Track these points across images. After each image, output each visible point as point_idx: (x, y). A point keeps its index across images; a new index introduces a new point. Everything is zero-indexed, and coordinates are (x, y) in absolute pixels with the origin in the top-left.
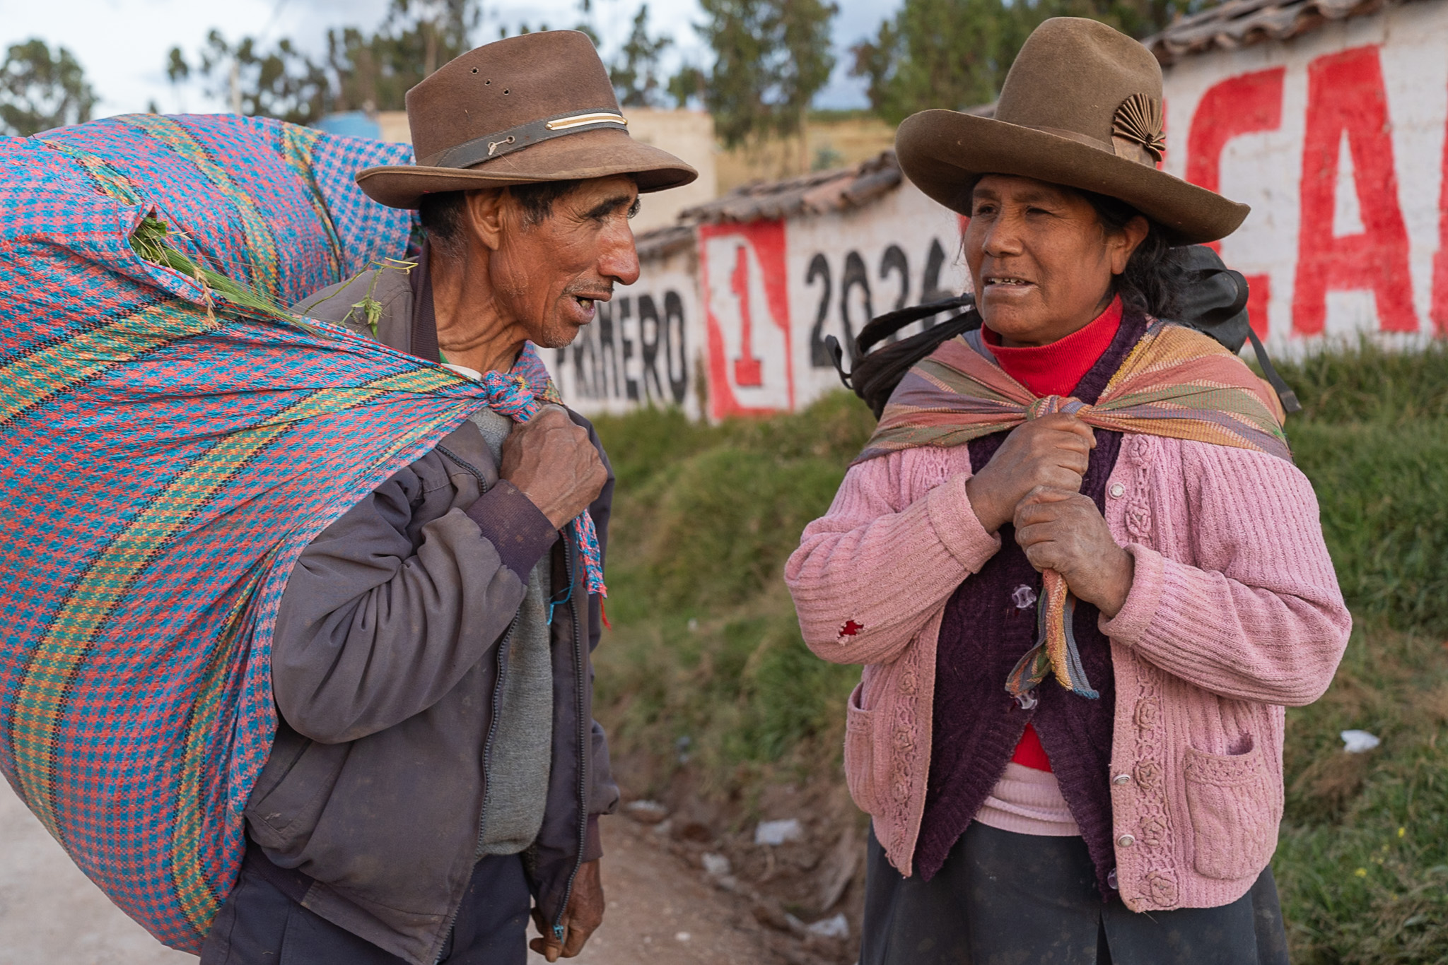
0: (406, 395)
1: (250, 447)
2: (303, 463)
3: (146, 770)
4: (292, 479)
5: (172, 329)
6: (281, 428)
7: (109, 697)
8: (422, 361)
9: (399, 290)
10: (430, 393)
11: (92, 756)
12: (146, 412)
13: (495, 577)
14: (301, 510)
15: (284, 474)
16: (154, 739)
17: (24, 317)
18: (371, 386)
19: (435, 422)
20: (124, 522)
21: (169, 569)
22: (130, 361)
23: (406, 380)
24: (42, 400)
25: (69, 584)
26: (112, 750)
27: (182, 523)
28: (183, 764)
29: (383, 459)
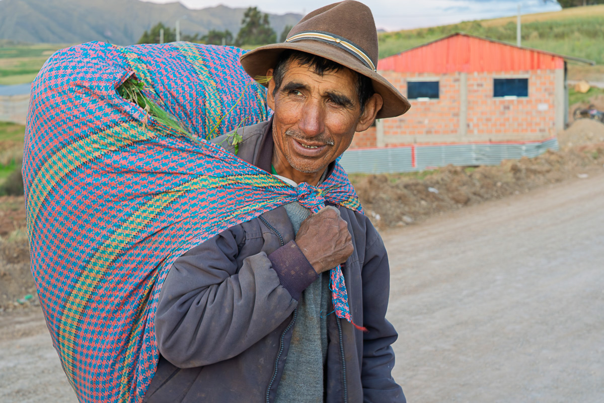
0: (248, 187)
1: (165, 201)
2: (187, 213)
3: (107, 366)
4: (180, 221)
5: (132, 136)
6: (180, 194)
7: (96, 325)
8: (261, 170)
9: (256, 132)
10: (262, 187)
11: (87, 355)
12: (122, 178)
13: (274, 290)
14: (183, 238)
15: (177, 217)
16: (111, 351)
17: (70, 124)
18: (228, 178)
19: (263, 204)
20: (109, 234)
21: (126, 261)
22: (116, 151)
23: (249, 179)
24: (77, 167)
25: (84, 264)
26: (95, 353)
27: (132, 238)
28: (123, 367)
29: (229, 218)
